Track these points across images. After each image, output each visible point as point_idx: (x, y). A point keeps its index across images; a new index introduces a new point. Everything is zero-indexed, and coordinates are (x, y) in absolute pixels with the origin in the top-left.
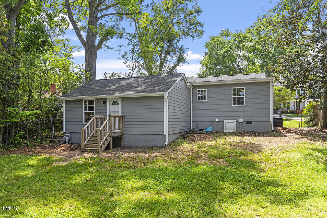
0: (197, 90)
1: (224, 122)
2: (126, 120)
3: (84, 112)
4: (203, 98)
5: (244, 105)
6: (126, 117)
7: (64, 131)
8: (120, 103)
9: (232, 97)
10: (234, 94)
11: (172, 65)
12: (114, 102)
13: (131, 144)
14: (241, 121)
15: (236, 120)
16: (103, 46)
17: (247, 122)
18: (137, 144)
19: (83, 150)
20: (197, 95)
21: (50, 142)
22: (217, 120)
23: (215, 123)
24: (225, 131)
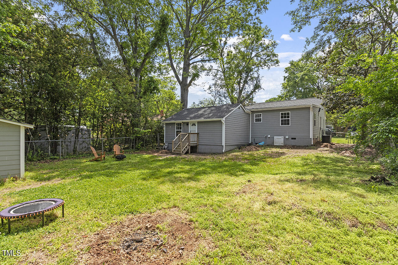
0: (255, 114)
1: (275, 138)
2: (200, 136)
3: (176, 130)
4: (260, 120)
5: (290, 125)
6: (200, 133)
7: (165, 142)
8: (197, 125)
9: (281, 119)
10: (282, 117)
12: (193, 124)
13: (202, 151)
14: (287, 137)
15: (283, 137)
16: (192, 84)
17: (292, 139)
18: (206, 151)
19: (173, 153)
20: (255, 118)
21: (157, 148)
22: (269, 136)
23: (268, 139)
24: (275, 145)
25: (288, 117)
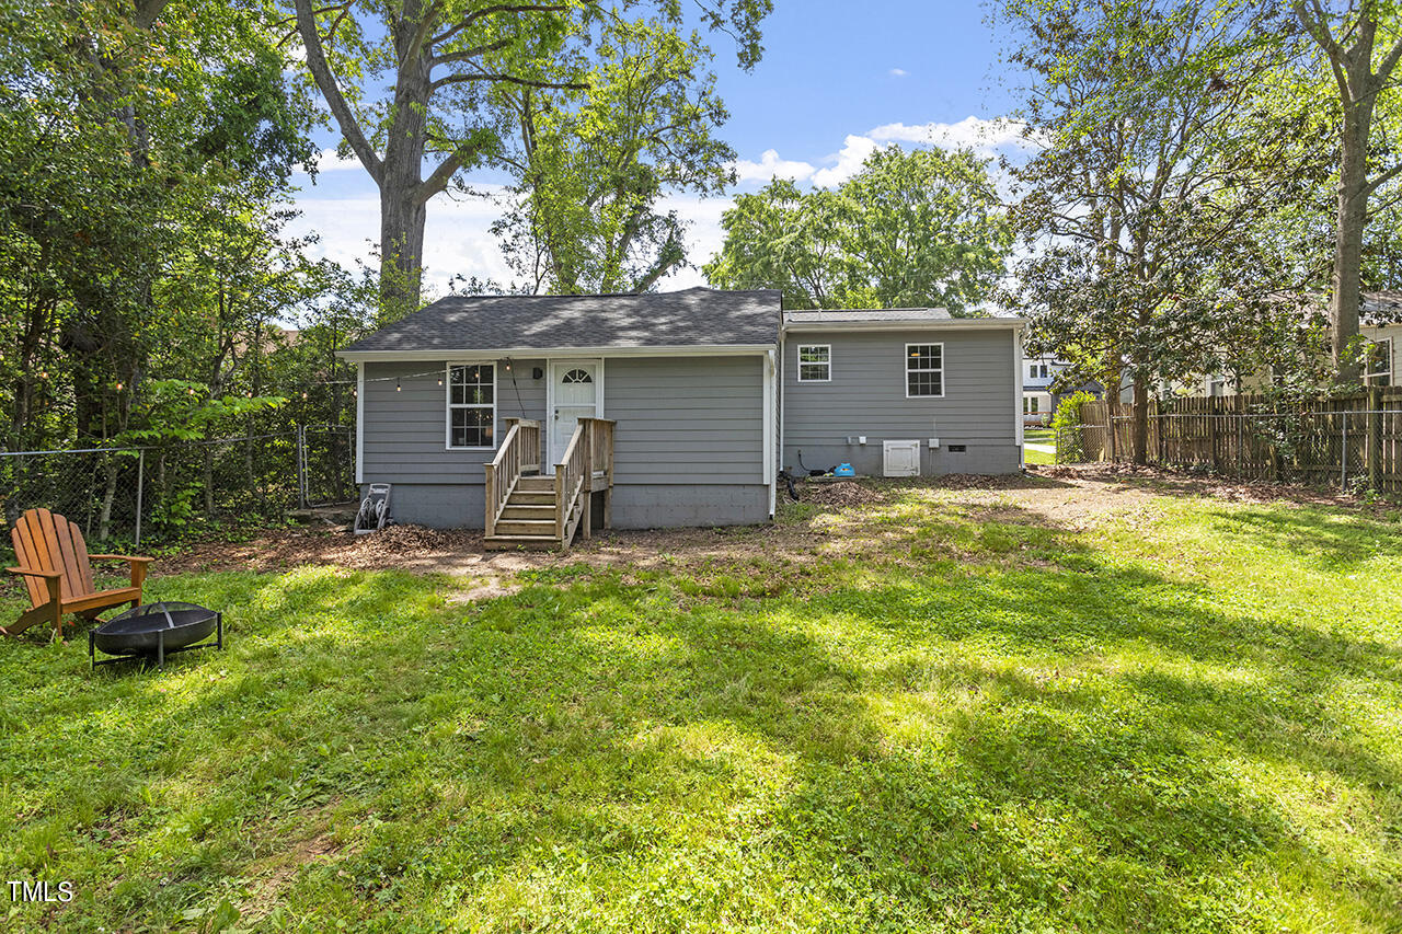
0: (799, 347)
1: (885, 448)
3: (449, 406)
4: (816, 373)
5: (943, 396)
6: (620, 425)
7: (359, 480)
8: (599, 378)
9: (907, 371)
10: (912, 364)
11: (644, 272)
12: (573, 374)
13: (640, 520)
14: (934, 443)
15: (918, 442)
16: (451, 182)
17: (952, 448)
18: (663, 520)
20: (800, 363)
22: (863, 440)
23: (856, 450)
24: (886, 474)
25: (937, 364)
